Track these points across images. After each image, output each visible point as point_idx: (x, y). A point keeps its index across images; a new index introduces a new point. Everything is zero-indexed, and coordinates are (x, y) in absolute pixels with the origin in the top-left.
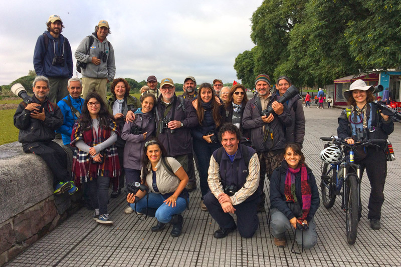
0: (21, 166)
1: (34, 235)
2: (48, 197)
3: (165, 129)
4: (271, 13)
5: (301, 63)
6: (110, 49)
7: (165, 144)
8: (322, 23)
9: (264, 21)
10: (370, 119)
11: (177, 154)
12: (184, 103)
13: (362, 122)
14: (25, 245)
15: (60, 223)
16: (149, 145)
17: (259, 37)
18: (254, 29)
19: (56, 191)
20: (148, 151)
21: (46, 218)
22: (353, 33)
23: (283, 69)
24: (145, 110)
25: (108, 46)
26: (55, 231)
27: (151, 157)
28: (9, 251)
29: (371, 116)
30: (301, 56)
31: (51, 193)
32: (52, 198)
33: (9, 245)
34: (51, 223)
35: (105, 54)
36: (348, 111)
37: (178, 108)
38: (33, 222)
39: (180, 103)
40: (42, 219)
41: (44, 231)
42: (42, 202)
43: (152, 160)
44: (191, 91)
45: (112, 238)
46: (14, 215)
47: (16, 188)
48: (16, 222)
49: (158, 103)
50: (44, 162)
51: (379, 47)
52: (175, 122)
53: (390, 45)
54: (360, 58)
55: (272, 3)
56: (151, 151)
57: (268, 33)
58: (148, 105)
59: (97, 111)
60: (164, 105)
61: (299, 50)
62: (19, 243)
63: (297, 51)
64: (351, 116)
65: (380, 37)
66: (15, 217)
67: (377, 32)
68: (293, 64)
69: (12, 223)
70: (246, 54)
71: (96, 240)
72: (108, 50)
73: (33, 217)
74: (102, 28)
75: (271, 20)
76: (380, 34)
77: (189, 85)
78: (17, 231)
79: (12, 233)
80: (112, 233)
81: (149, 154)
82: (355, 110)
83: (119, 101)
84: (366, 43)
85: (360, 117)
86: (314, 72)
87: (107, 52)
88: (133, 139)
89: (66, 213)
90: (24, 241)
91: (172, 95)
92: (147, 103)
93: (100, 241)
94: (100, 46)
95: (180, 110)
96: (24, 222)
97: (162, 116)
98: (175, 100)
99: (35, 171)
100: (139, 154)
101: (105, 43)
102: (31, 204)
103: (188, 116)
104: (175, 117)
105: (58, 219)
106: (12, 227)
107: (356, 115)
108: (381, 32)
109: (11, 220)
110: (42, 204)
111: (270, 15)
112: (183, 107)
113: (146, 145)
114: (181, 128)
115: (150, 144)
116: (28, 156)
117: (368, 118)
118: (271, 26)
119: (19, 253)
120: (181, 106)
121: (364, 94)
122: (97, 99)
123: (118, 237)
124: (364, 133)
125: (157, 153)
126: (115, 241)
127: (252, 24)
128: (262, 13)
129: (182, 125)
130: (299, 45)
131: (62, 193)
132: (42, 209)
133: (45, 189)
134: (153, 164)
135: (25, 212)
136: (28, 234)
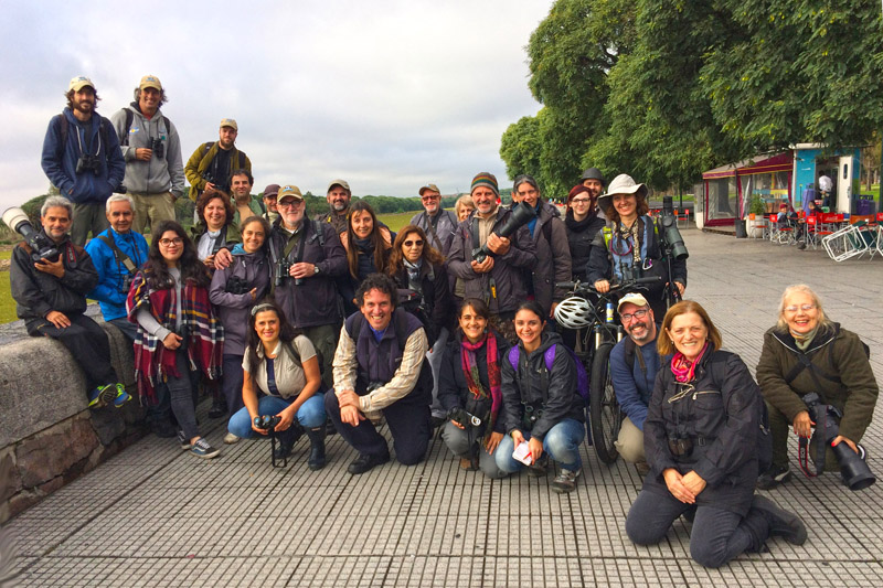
0: (23, 357)
1: (56, 476)
2: (79, 413)
3: (286, 279)
4: (568, 33)
5: (634, 139)
6: (168, 132)
7: (285, 308)
8: (657, 54)
9: (555, 50)
10: (645, 246)
11: (308, 324)
12: (323, 231)
13: (632, 251)
14: (40, 493)
15: (104, 459)
16: (258, 311)
17: (544, 87)
18: (534, 70)
19: (92, 403)
20: (257, 323)
21: (76, 448)
22: (715, 75)
23: (598, 155)
24: (249, 247)
25: (164, 127)
26: (95, 471)
27: (262, 332)
28: (11, 501)
29: (645, 240)
30: (634, 124)
31: (83, 405)
32: (86, 415)
33: (10, 491)
34: (86, 459)
35: (159, 141)
36: (607, 233)
37: (310, 241)
38: (53, 455)
39: (315, 232)
40: (68, 451)
41: (74, 472)
42: (67, 422)
43: (265, 338)
44: (342, 207)
45: (196, 477)
46: (15, 440)
47: (16, 395)
48: (21, 452)
49: (273, 234)
50: (66, 351)
51: (764, 102)
52: (303, 265)
53: (787, 95)
54: (730, 126)
55: (569, 10)
56: (262, 323)
57: (565, 77)
58: (253, 237)
59: (177, 255)
60: (284, 234)
61: (629, 112)
62: (29, 489)
63: (626, 114)
64: (612, 241)
65: (766, 81)
66: (17, 443)
67: (760, 72)
68: (619, 143)
69: (12, 454)
70: (525, 125)
71: (167, 481)
72: (165, 134)
73: (51, 446)
74: (148, 90)
75: (568, 49)
76: (765, 75)
77: (338, 197)
78: (23, 469)
79: (14, 472)
80: (198, 469)
81: (259, 328)
82: (618, 230)
83: (211, 234)
84: (742, 95)
85: (629, 243)
86: (662, 157)
87: (163, 138)
88: (234, 303)
89: (115, 443)
90: (38, 486)
91: (299, 216)
92: (250, 233)
93: (174, 481)
94: (147, 127)
95: (316, 244)
96: (35, 453)
97: (281, 255)
98: (305, 227)
99: (49, 366)
100: (242, 329)
101: (157, 121)
102: (46, 424)
103: (329, 255)
104: (305, 257)
105: (101, 452)
106: (14, 461)
107: (620, 238)
108: (768, 71)
109: (11, 449)
110: (68, 424)
111: (567, 38)
112: (321, 238)
113: (253, 311)
114: (315, 276)
115: (262, 310)
116: (36, 341)
117: (641, 244)
118: (569, 61)
119: (28, 504)
120: (317, 238)
121: (631, 200)
122: (177, 233)
123: (208, 473)
124: (634, 271)
125: (274, 326)
126: (201, 479)
127: (530, 59)
128: (550, 34)
129: (317, 271)
130: (629, 100)
131: (103, 406)
132: (67, 432)
133: (71, 398)
134: (267, 345)
135: (36, 436)
136: (45, 474)
